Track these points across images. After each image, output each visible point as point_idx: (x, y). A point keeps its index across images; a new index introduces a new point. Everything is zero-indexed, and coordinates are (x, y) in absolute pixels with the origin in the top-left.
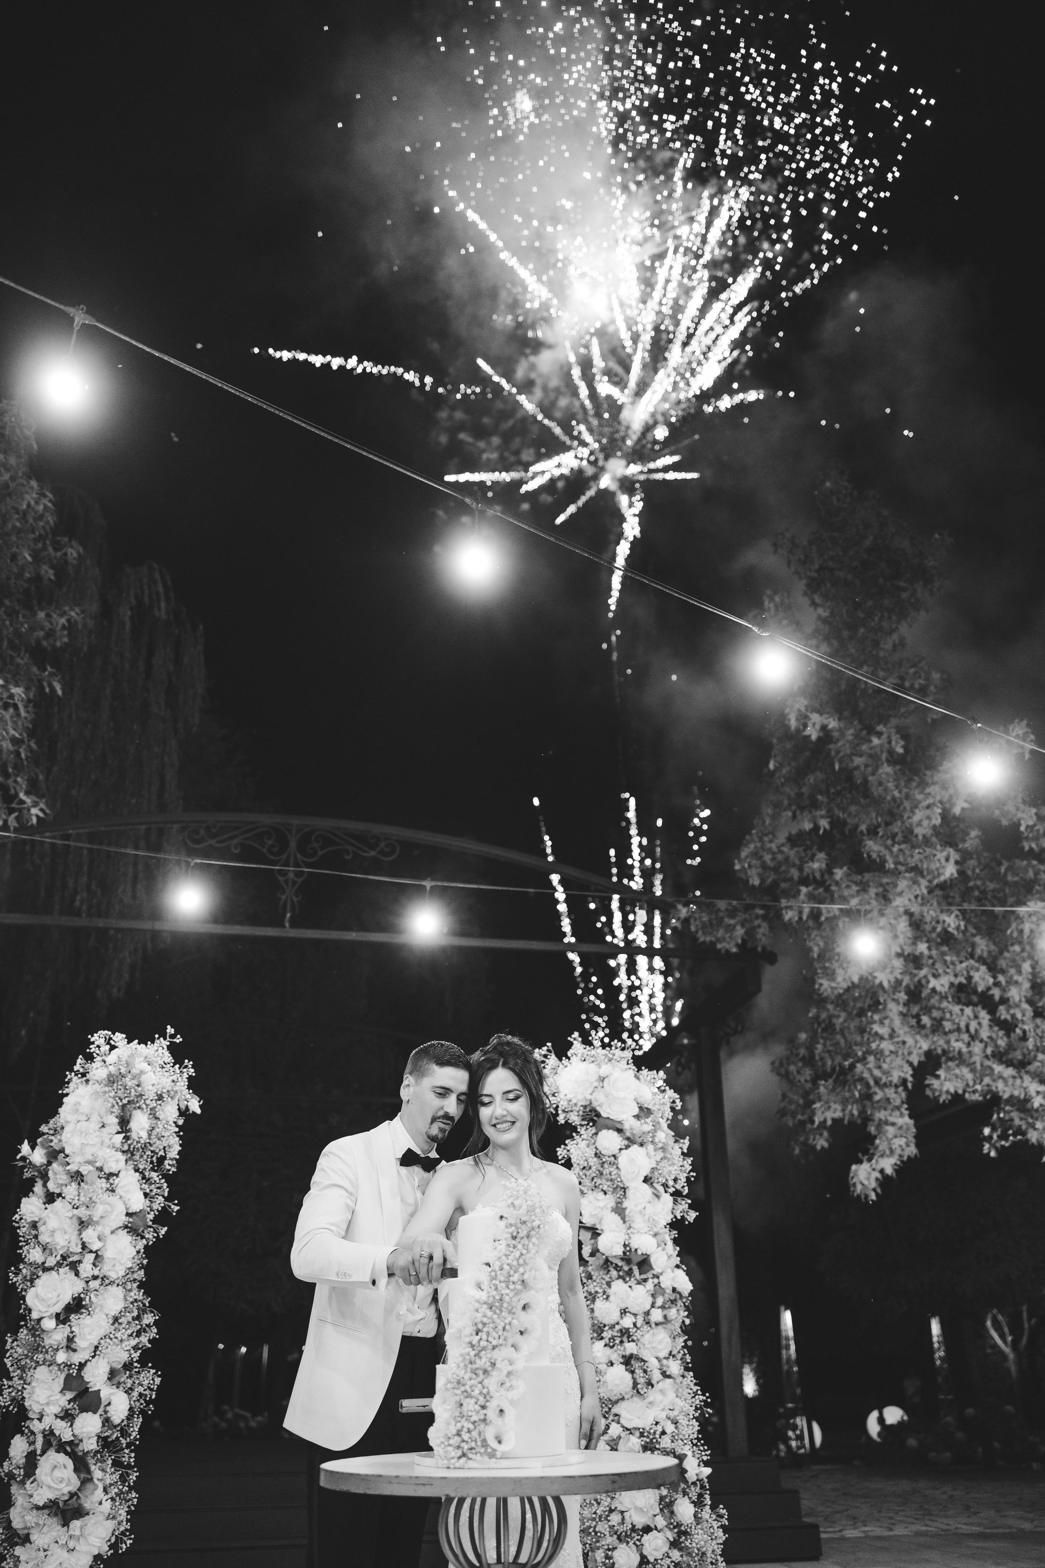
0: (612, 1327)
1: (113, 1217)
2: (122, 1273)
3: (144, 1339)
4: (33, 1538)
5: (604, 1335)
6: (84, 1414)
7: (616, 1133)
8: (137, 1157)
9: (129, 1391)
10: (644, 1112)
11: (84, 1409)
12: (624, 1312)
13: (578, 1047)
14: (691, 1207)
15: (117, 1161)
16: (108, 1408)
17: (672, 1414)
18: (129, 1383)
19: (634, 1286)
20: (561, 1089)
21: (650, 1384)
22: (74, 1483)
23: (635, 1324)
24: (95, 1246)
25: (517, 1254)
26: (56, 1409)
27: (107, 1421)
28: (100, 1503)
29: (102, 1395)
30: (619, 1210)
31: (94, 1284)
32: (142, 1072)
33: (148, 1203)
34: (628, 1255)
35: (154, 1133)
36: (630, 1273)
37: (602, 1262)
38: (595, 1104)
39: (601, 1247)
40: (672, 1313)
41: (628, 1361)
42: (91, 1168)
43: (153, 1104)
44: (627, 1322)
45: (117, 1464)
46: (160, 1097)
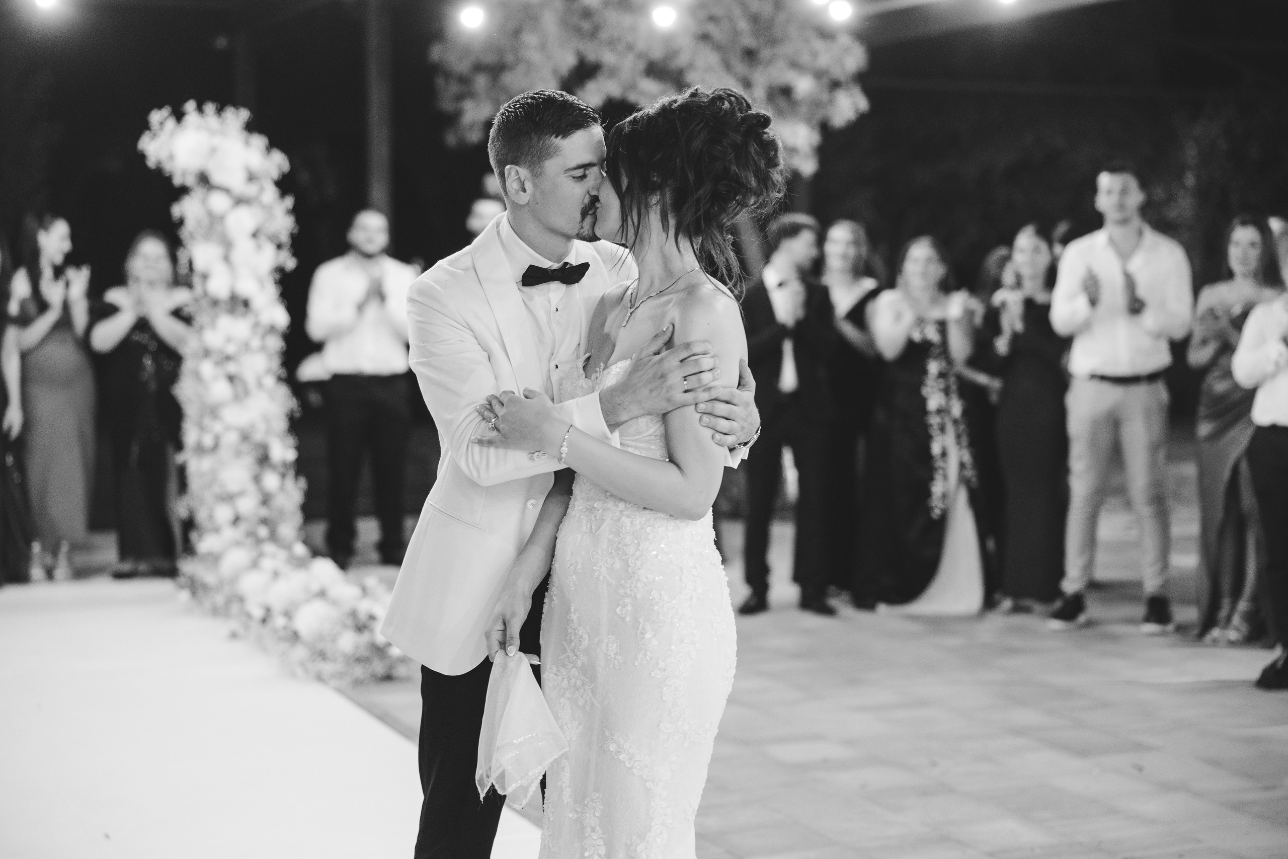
7: (225, 195)
12: (228, 340)
13: (192, 116)
17: (264, 415)
19: (237, 319)
20: (177, 156)
21: (247, 393)
36: (236, 308)
37: (210, 302)
38: (207, 172)
39: (210, 290)
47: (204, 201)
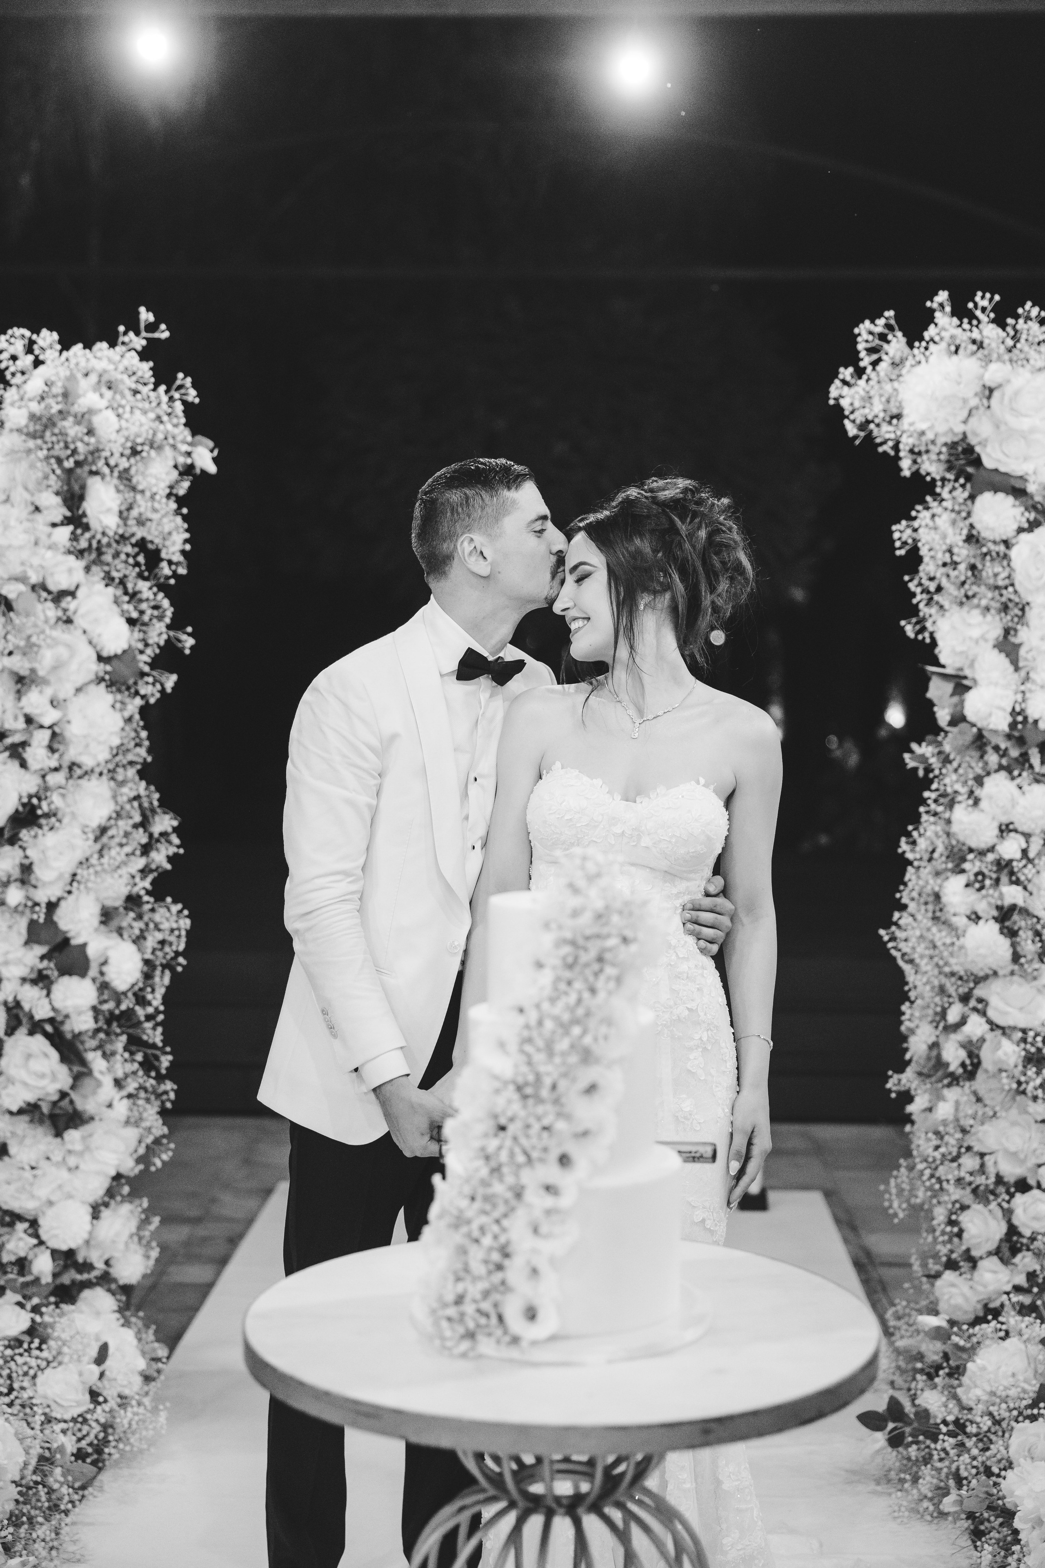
0: (982, 853)
1: (74, 666)
2: (103, 755)
3: (160, 858)
4: (12, 1150)
5: (966, 866)
6: (66, 980)
7: (1010, 500)
8: (108, 558)
9: (139, 940)
11: (66, 971)
12: (1005, 829)
15: (70, 571)
16: (105, 969)
18: (138, 925)
19: (1026, 788)
20: (905, 412)
22: (62, 1077)
23: (1025, 852)
24: (49, 717)
25: (572, 998)
26: (22, 971)
27: (104, 987)
28: (110, 1106)
29: (91, 952)
30: (1008, 646)
31: (54, 779)
32: (91, 412)
33: (137, 635)
34: (1020, 730)
35: (134, 513)
36: (1024, 760)
37: (969, 738)
38: (972, 440)
39: (970, 711)
42: (22, 587)
43: (124, 464)
44: (1010, 848)
45: (135, 1043)
46: (135, 452)
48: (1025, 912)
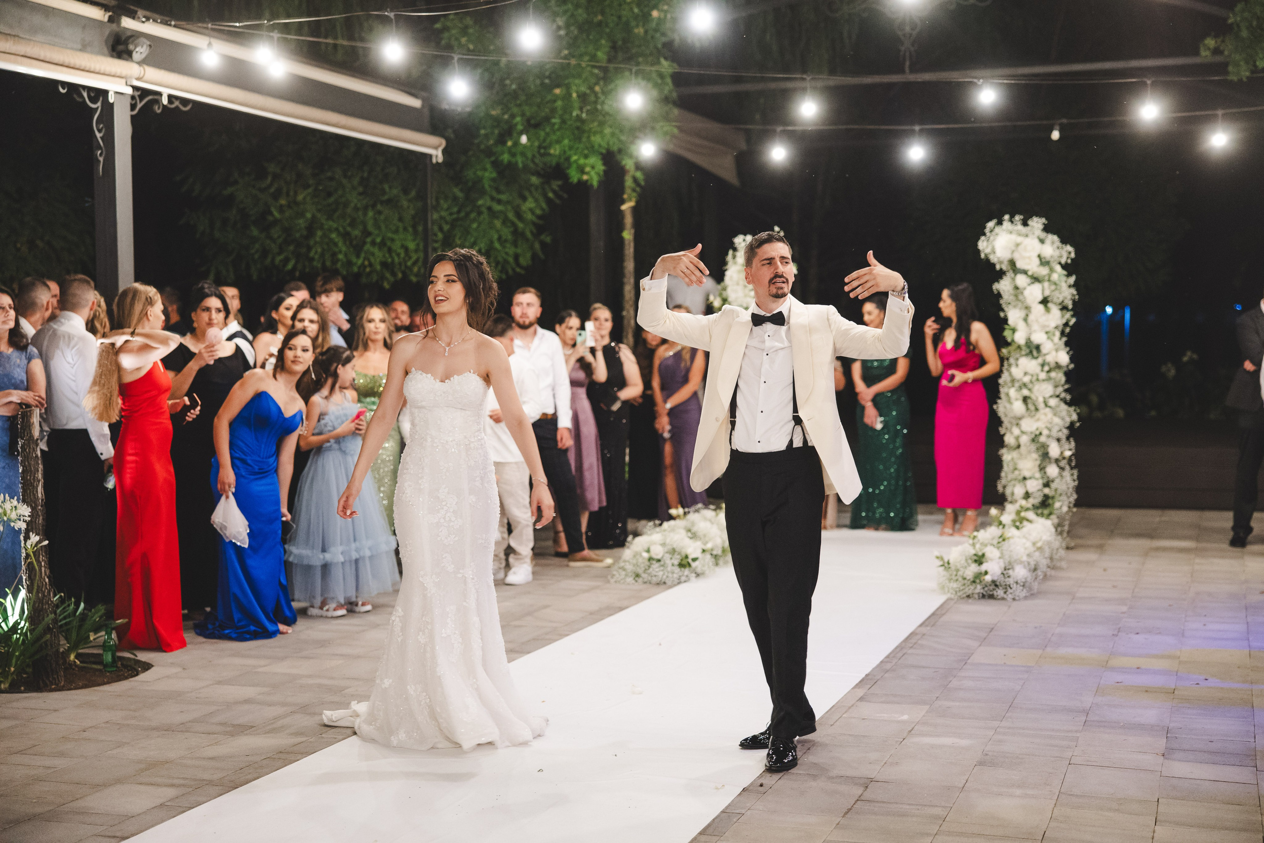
0: (1019, 381)
5: (1015, 385)
7: (1025, 276)
10: (1044, 262)
12: (1026, 374)
13: (1006, 224)
14: (1073, 316)
17: (1049, 426)
21: (1037, 409)
30: (1025, 320)
34: (1029, 343)
36: (1031, 352)
37: (1016, 347)
38: (1014, 259)
39: (1016, 339)
40: (1053, 374)
41: (1025, 399)
44: (1026, 379)
47: (1013, 279)
48: (1029, 398)
